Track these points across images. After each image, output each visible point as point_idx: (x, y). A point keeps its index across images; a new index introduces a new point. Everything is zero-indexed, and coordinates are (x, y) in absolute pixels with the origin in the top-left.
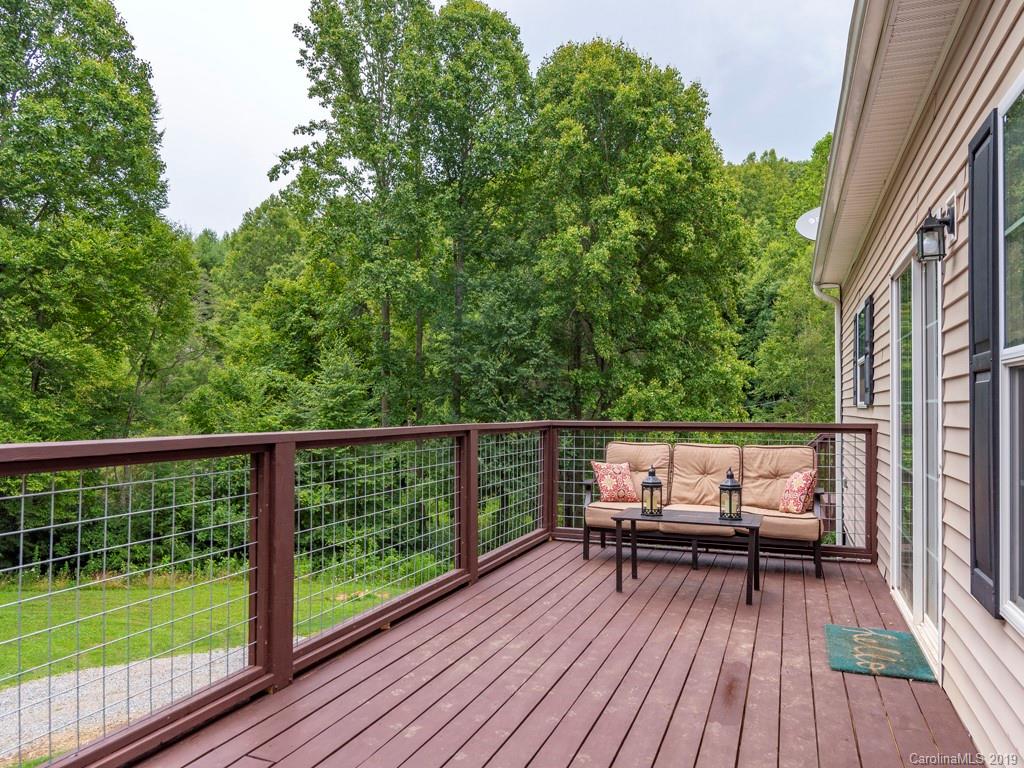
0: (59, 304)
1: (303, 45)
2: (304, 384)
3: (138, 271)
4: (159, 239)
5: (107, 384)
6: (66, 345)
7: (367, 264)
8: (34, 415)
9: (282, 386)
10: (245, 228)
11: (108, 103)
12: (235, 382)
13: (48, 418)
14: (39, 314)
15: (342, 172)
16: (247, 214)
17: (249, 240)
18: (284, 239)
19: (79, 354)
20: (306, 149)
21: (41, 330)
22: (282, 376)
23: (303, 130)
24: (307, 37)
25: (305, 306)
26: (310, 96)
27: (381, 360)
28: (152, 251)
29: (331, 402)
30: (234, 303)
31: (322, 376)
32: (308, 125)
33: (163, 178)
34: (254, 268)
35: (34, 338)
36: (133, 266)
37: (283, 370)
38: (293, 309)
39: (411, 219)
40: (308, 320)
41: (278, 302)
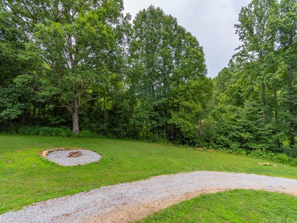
0: (189, 96)
1: (237, 29)
2: (239, 108)
3: (203, 88)
4: (207, 81)
5: (198, 111)
6: (191, 104)
7: (259, 77)
8: (186, 117)
9: (234, 109)
10: (218, 76)
11: (196, 56)
12: (222, 109)
13: (189, 118)
14: (186, 98)
15: (248, 56)
16: (219, 73)
17: (220, 78)
18: (228, 76)
19: (193, 105)
20: (239, 53)
21: (187, 101)
22: (233, 107)
23: (237, 49)
24: (238, 26)
25: (238, 90)
26: (240, 40)
27: (263, 101)
28: (205, 83)
29: (248, 112)
30: (217, 92)
31: (245, 106)
32: (238, 47)
33: (206, 68)
34: (221, 84)
35: (186, 103)
36: (202, 87)
37: (233, 105)
38: (235, 91)
39: (273, 62)
40: (239, 93)
41: (230, 90)
